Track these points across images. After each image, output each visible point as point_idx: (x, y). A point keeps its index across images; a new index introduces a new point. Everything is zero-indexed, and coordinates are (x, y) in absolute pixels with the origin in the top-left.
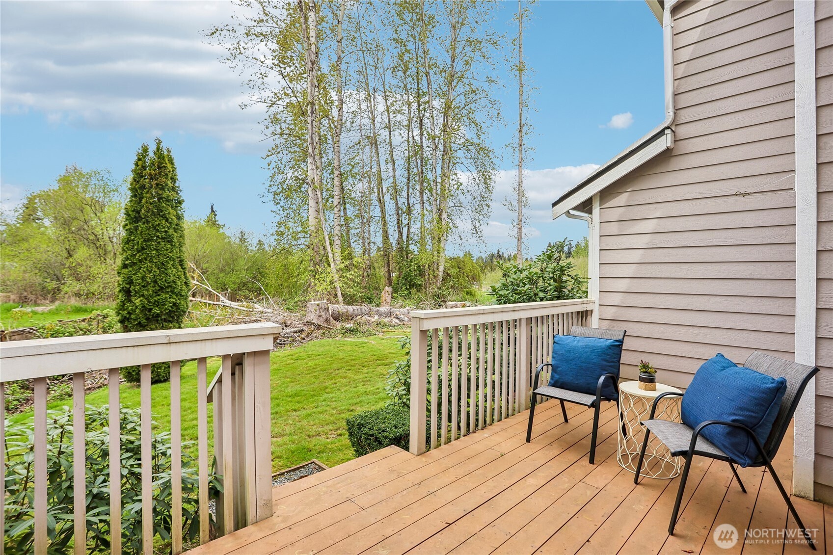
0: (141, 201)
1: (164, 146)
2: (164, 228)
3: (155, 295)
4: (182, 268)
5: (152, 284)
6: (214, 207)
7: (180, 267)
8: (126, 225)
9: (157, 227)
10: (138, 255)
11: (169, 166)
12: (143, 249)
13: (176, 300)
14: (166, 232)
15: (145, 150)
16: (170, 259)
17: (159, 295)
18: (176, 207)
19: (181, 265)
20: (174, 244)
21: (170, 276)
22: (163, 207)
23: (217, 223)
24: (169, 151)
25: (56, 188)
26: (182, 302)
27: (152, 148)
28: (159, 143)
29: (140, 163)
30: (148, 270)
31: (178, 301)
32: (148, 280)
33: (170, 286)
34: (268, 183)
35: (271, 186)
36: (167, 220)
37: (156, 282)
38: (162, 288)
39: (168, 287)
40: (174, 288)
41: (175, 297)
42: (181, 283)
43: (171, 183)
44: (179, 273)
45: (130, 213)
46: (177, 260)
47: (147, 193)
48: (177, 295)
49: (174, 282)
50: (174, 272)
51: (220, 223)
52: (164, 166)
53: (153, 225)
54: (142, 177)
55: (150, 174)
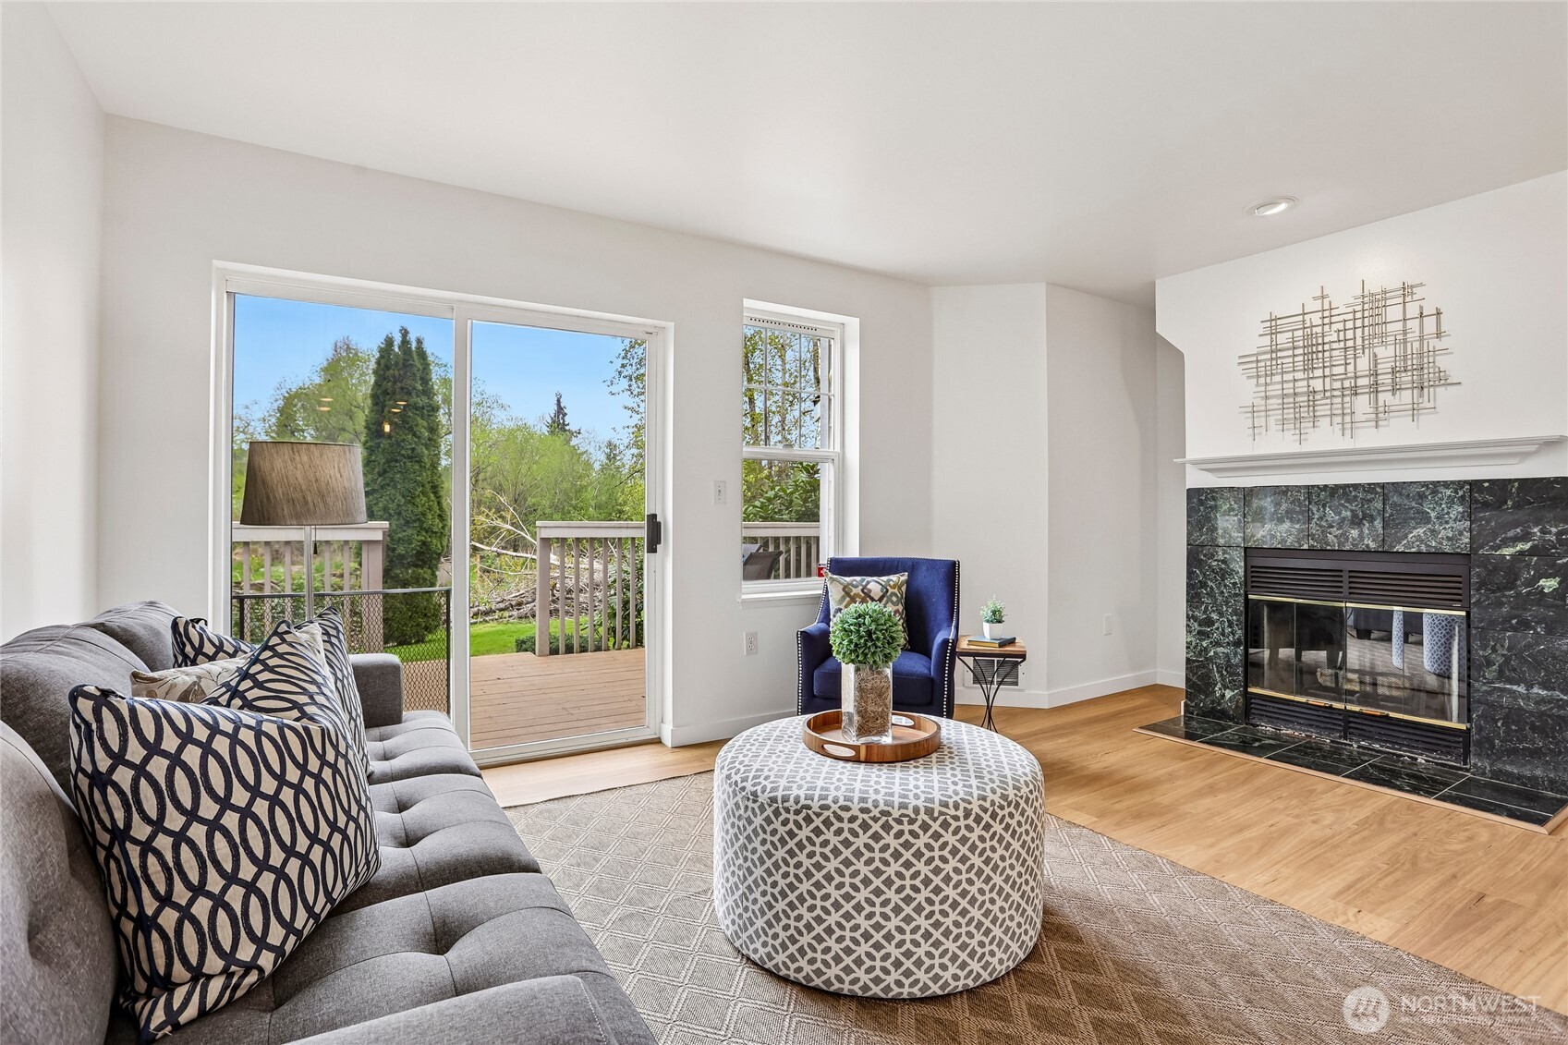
0: (383, 412)
1: (412, 337)
2: (410, 444)
3: (399, 530)
4: (435, 496)
5: (396, 517)
6: (561, 400)
7: (432, 495)
8: (367, 442)
9: (402, 444)
10: (379, 480)
11: (418, 364)
12: (385, 472)
13: (426, 538)
14: (413, 449)
15: (389, 342)
16: (418, 485)
17: (405, 531)
18: (429, 415)
19: (435, 493)
20: (423, 464)
21: (417, 507)
22: (409, 417)
23: (567, 428)
24: (419, 342)
25: (318, 380)
26: (434, 541)
27: (398, 339)
28: (405, 333)
29: (383, 361)
30: (390, 498)
31: (429, 540)
32: (392, 512)
33: (419, 519)
34: (621, 361)
35: (623, 366)
36: (414, 435)
37: (399, 514)
38: (407, 522)
39: (415, 521)
40: (424, 522)
41: (424, 533)
42: (432, 515)
43: (421, 385)
44: (431, 503)
45: (371, 426)
46: (428, 486)
47: (390, 400)
48: (427, 532)
49: (424, 515)
50: (423, 502)
51: (573, 427)
52: (411, 364)
53: (397, 441)
54: (385, 379)
55: (394, 376)
